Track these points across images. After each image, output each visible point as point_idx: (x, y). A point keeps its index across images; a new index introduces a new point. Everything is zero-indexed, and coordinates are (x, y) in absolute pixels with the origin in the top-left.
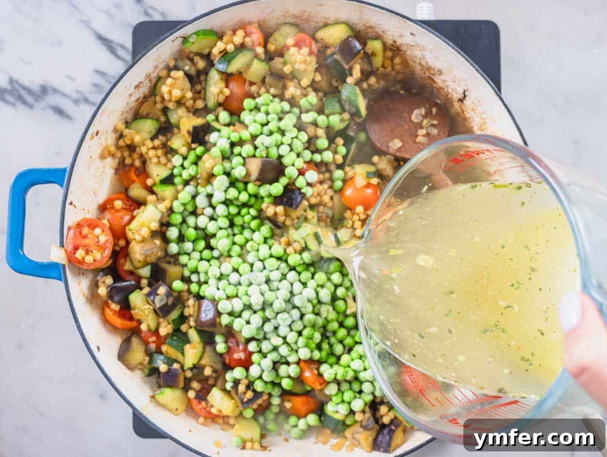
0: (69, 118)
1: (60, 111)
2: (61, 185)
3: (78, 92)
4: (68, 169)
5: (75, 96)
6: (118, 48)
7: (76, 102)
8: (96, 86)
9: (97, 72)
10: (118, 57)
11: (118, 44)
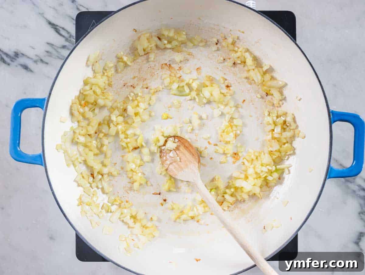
0: (31, 71)
1: (26, 68)
2: (42, 108)
3: (36, 55)
4: (46, 99)
5: (35, 58)
6: (61, 29)
7: (36, 62)
8: (47, 52)
9: (48, 43)
10: (61, 35)
11: (61, 27)
